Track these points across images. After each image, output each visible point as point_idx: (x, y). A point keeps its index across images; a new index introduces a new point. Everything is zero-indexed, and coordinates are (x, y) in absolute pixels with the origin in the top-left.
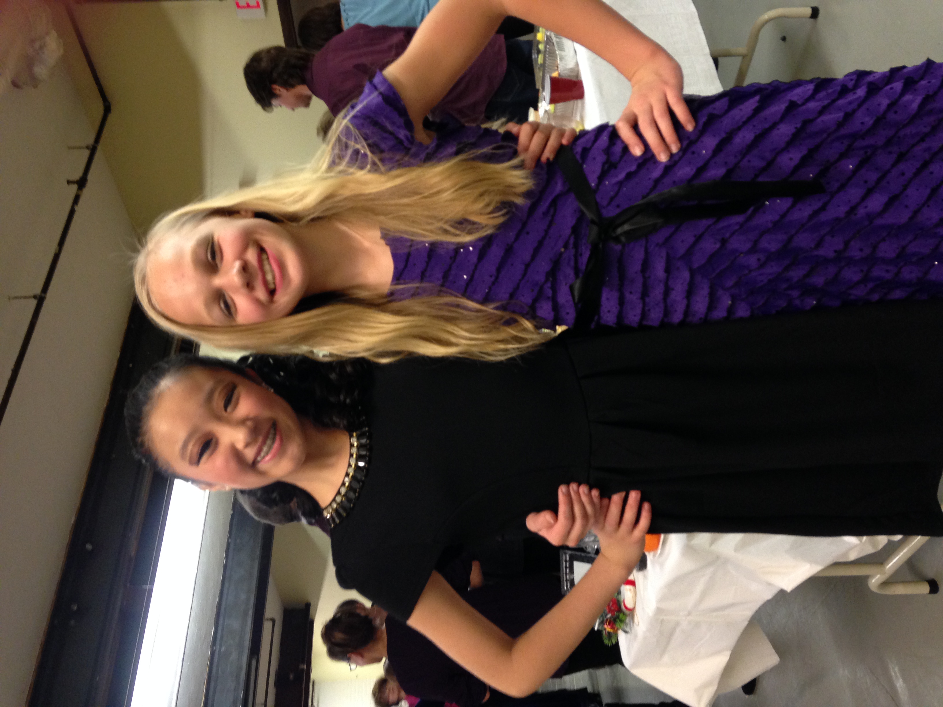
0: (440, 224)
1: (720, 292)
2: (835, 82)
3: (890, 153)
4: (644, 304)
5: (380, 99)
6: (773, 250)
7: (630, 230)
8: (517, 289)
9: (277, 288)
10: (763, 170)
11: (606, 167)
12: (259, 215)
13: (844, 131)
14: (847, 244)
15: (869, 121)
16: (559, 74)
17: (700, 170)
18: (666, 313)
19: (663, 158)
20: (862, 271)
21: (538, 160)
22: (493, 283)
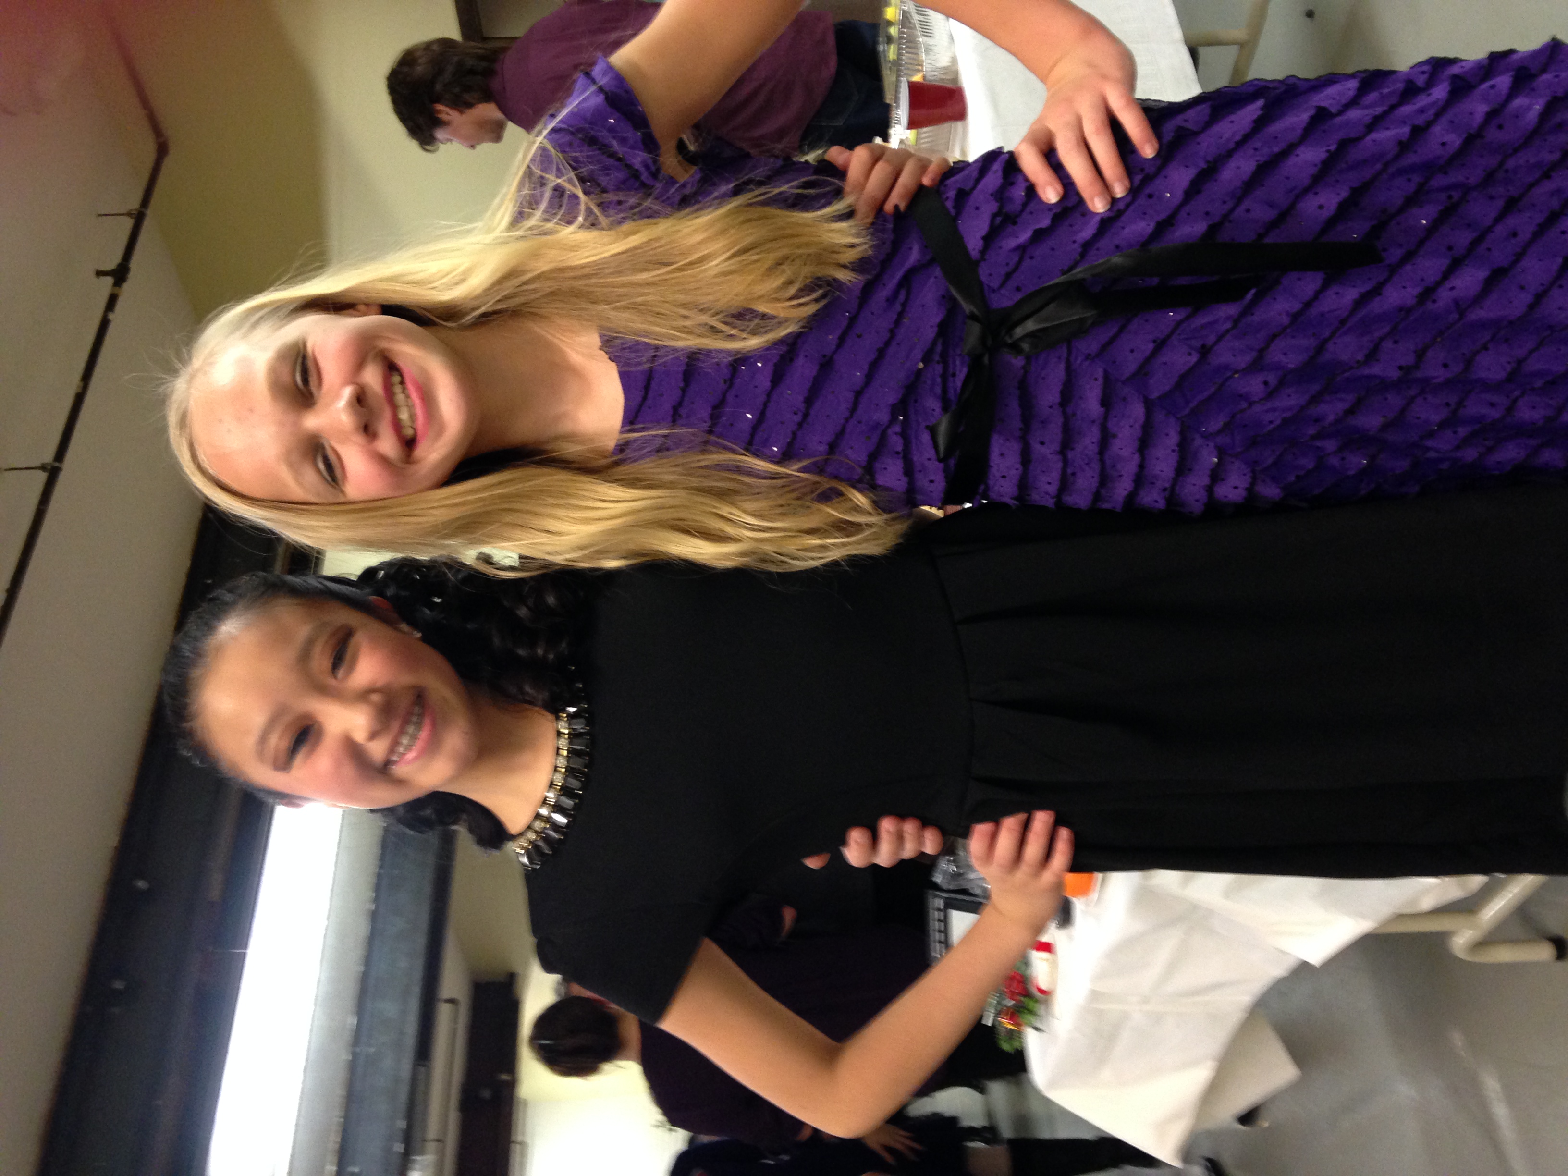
0: (704, 318)
1: (1198, 441)
2: (1394, 77)
3: (1492, 198)
4: (1066, 462)
5: (600, 99)
6: (1291, 366)
7: (1039, 330)
8: (840, 434)
9: (419, 438)
10: (1273, 225)
11: (998, 220)
12: (388, 309)
13: (1411, 159)
14: (1420, 355)
15: (1455, 140)
16: (924, 77)
17: (1164, 226)
18: (1104, 479)
19: (1098, 205)
20: (1448, 404)
21: (879, 210)
22: (800, 425)
